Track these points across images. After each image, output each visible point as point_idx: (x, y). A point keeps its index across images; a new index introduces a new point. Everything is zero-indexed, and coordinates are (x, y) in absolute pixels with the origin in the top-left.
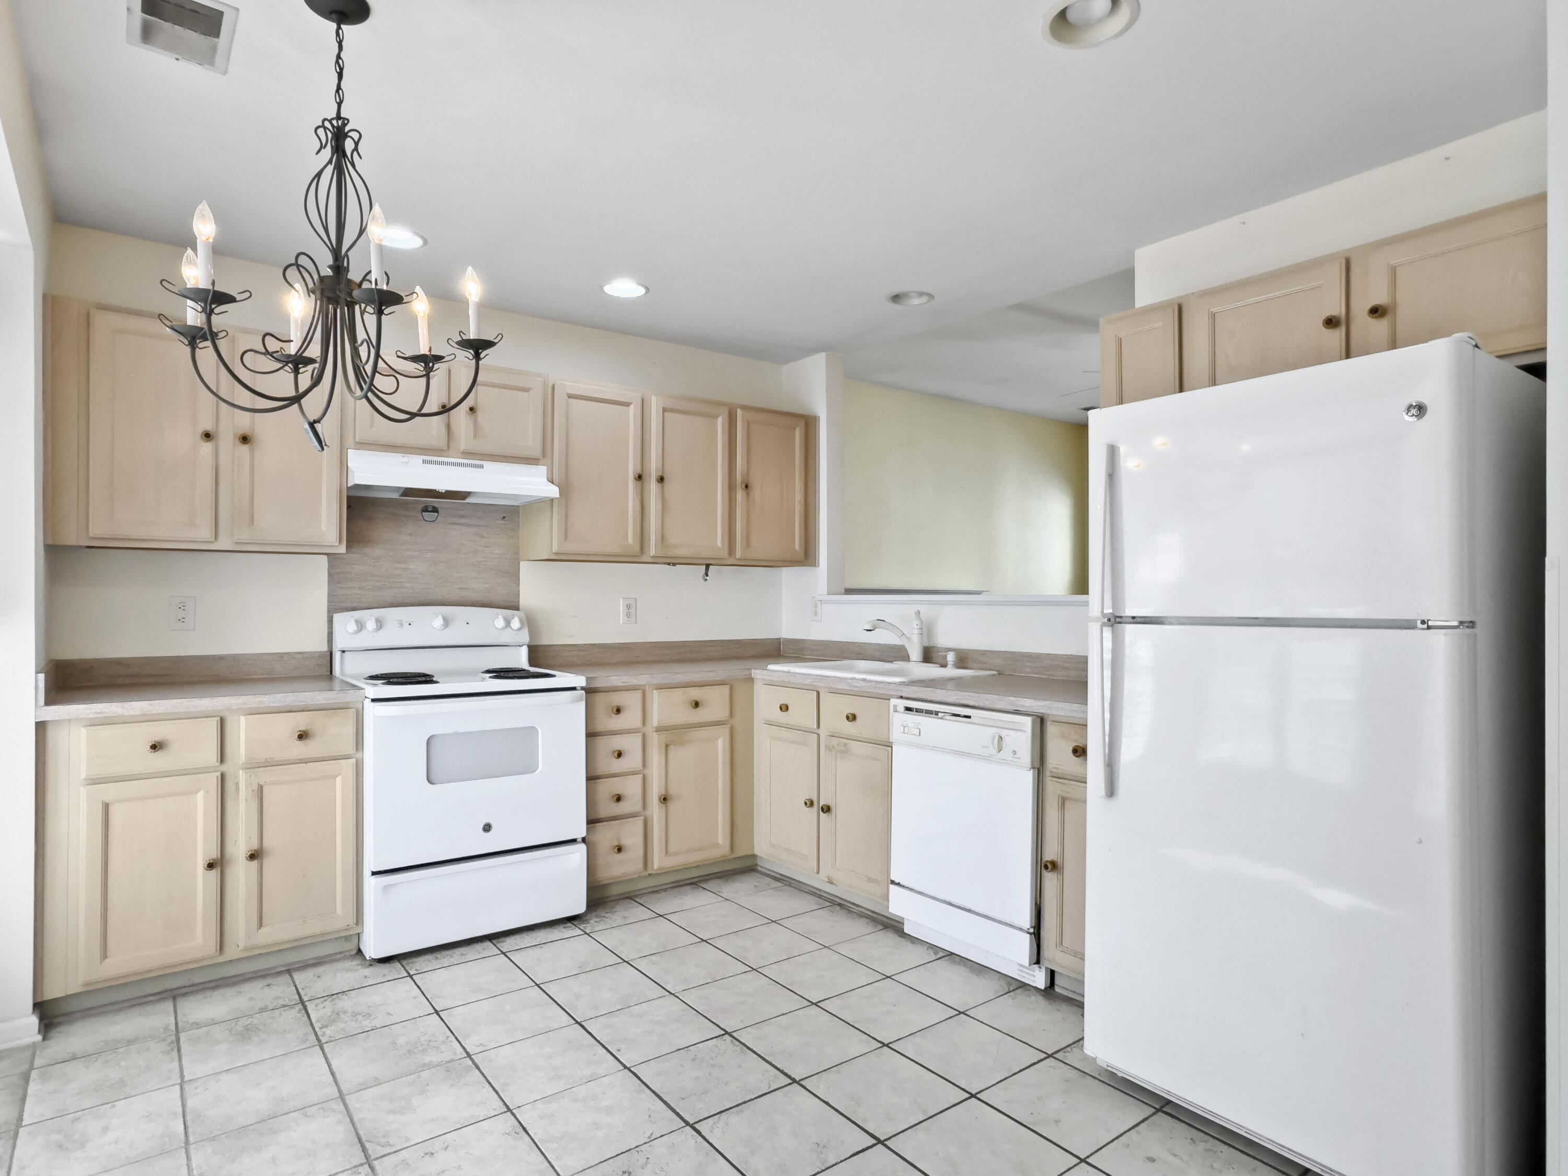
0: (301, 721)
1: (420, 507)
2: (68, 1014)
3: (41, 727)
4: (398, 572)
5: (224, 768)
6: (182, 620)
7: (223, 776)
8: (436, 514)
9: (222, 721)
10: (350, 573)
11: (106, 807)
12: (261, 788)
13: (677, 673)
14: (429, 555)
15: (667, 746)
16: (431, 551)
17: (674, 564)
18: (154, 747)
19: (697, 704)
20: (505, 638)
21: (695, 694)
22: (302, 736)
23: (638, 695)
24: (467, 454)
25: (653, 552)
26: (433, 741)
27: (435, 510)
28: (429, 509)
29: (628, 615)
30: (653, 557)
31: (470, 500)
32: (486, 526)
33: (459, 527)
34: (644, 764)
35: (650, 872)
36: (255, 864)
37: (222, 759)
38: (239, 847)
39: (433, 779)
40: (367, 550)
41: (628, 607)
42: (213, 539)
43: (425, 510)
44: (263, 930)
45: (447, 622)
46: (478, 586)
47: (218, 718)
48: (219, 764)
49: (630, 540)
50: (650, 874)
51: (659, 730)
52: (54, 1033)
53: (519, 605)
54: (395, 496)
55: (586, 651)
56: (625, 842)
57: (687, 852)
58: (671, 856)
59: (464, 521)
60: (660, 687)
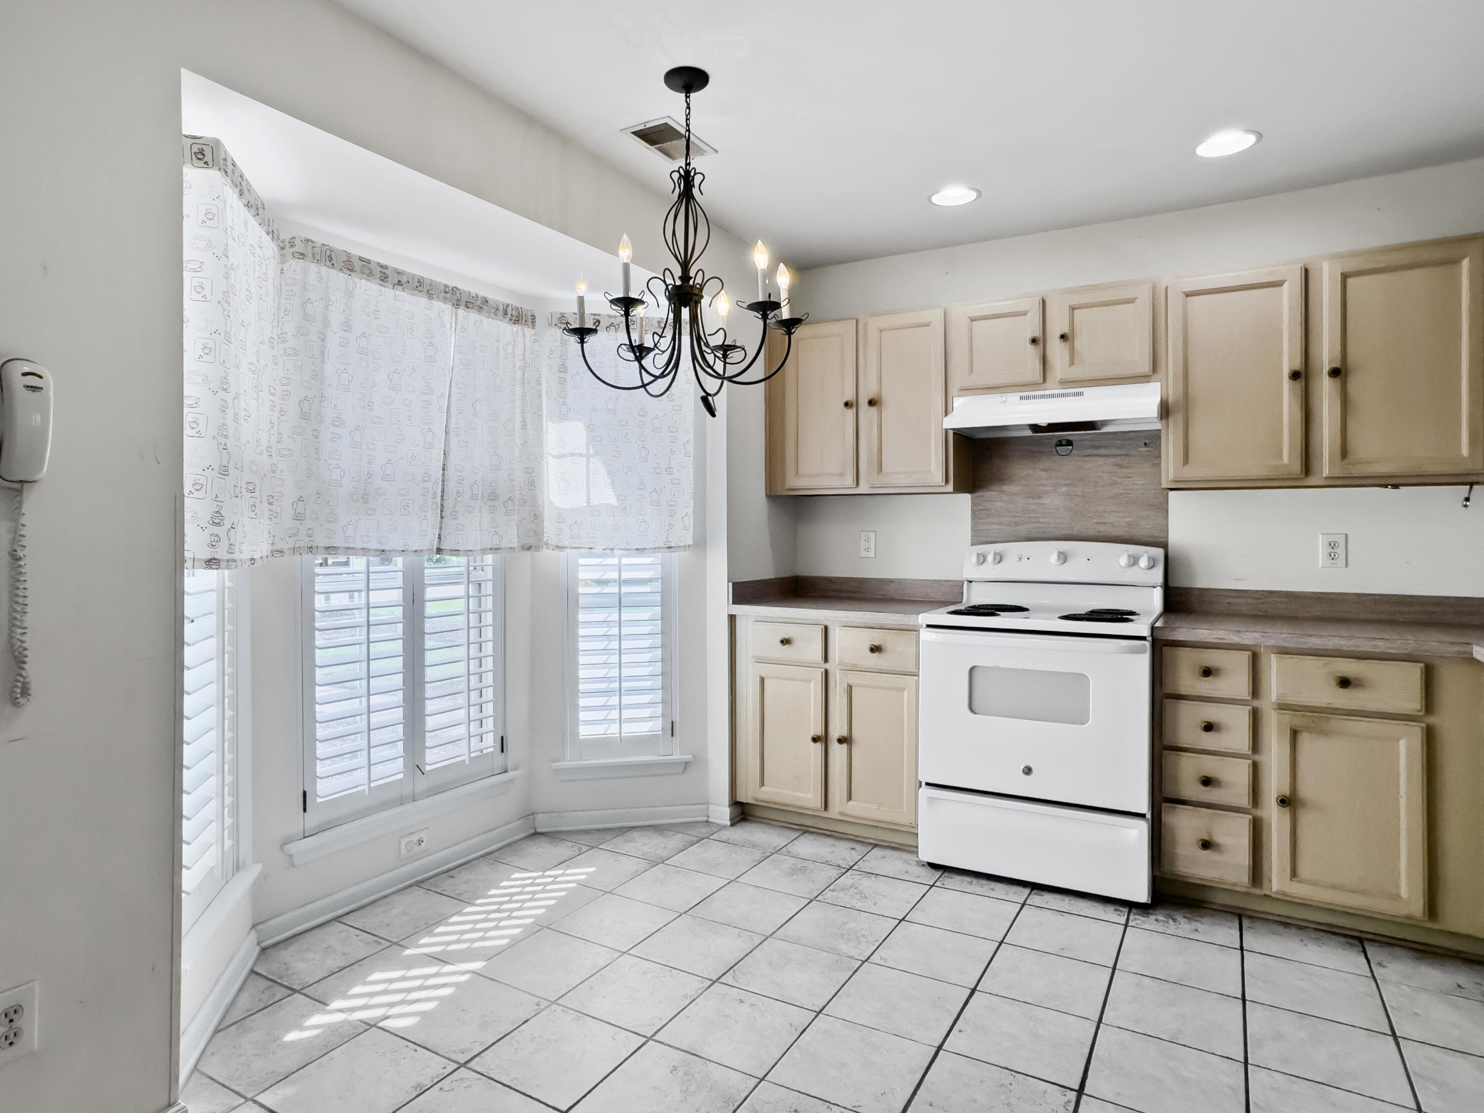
0: (876, 637)
1: (1054, 442)
2: (752, 816)
3: (732, 619)
4: (1032, 508)
5: (827, 666)
6: (867, 550)
7: (826, 672)
8: (1071, 447)
9: (826, 628)
10: (990, 509)
11: (762, 680)
12: (850, 687)
13: (1310, 635)
14: (1064, 489)
15: (1294, 734)
16: (1066, 485)
17: (1395, 486)
18: (782, 642)
19: (1345, 683)
20: (1132, 575)
21: (1349, 668)
22: (875, 649)
23: (1244, 658)
24: (1065, 383)
25: (1326, 472)
26: (975, 672)
27: (1069, 443)
28: (1064, 443)
29: (1332, 557)
30: (1326, 478)
31: (1105, 430)
32: (1126, 455)
33: (1096, 458)
34: (1255, 746)
35: (1268, 893)
36: (845, 746)
37: (826, 660)
38: (837, 729)
39: (976, 706)
40: (1006, 488)
41: (1332, 545)
42: (854, 486)
43: (1060, 444)
44: (851, 803)
45: (1064, 557)
46: (1118, 522)
47: (823, 627)
48: (823, 662)
49: (1286, 459)
50: (1265, 895)
51: (1283, 707)
52: (739, 825)
53: (1168, 541)
54: (1029, 433)
55: (1259, 599)
56: (1218, 838)
57: (1334, 887)
58: (1299, 882)
59: (1102, 451)
60: (1283, 651)
